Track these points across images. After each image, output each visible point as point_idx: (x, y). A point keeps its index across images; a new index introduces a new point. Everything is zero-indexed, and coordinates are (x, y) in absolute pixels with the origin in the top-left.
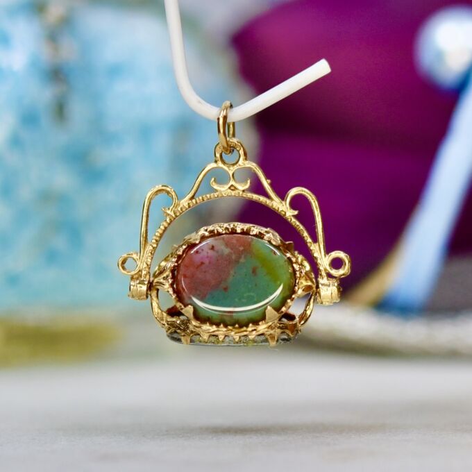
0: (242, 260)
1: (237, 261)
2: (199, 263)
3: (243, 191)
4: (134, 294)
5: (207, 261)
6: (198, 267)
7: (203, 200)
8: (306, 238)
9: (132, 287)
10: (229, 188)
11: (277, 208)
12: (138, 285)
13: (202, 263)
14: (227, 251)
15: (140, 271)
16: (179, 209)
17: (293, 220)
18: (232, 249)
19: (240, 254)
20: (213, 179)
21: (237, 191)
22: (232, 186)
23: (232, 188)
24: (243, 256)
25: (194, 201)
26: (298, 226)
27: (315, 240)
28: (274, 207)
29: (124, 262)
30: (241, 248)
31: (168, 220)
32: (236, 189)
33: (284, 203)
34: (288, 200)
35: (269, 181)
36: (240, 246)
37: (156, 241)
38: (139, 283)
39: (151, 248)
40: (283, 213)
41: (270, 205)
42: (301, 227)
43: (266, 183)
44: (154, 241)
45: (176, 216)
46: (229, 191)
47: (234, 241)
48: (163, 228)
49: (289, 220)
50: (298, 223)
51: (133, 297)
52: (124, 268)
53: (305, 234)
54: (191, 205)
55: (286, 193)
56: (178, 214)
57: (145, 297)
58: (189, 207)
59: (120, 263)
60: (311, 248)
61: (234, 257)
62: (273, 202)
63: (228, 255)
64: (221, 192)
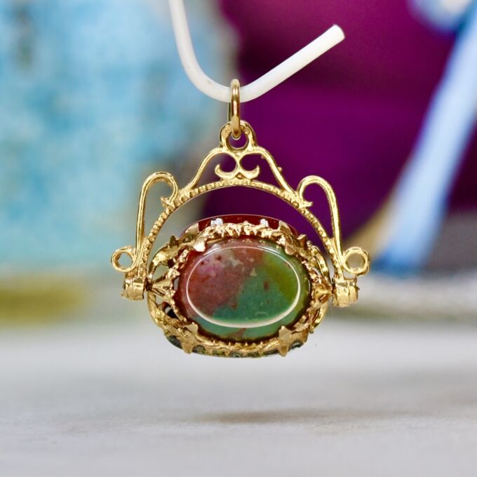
0: (253, 274)
1: (247, 274)
2: (205, 276)
3: (252, 180)
4: (129, 293)
5: (213, 274)
6: (203, 280)
7: (207, 189)
8: (321, 233)
9: (127, 285)
10: (236, 176)
11: (289, 199)
12: (134, 284)
13: (208, 277)
14: (236, 263)
15: (136, 268)
16: (180, 199)
17: (307, 212)
18: (242, 261)
19: (250, 266)
20: (218, 166)
21: (245, 180)
22: (239, 173)
23: (239, 176)
24: (254, 269)
25: (196, 190)
26: (312, 219)
27: (330, 234)
28: (286, 197)
29: (118, 258)
30: (252, 260)
31: (167, 211)
32: (243, 177)
33: (296, 193)
34: (302, 190)
35: (280, 169)
36: (251, 257)
37: (154, 234)
38: (135, 281)
39: (148, 242)
40: (296, 205)
41: (282, 195)
42: (316, 221)
43: (277, 171)
44: (151, 234)
45: (177, 207)
46: (236, 179)
47: (245, 252)
48: (162, 221)
49: (303, 212)
50: (312, 216)
51: (128, 296)
52: (117, 265)
53: (320, 228)
54: (194, 194)
55: (299, 181)
56: (179, 205)
57: (141, 297)
58: (191, 196)
59: (114, 259)
60: (327, 244)
61: (243, 269)
62: (285, 192)
63: (237, 267)
64: (226, 180)
